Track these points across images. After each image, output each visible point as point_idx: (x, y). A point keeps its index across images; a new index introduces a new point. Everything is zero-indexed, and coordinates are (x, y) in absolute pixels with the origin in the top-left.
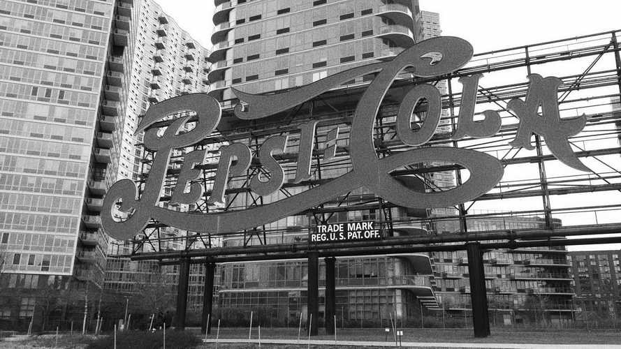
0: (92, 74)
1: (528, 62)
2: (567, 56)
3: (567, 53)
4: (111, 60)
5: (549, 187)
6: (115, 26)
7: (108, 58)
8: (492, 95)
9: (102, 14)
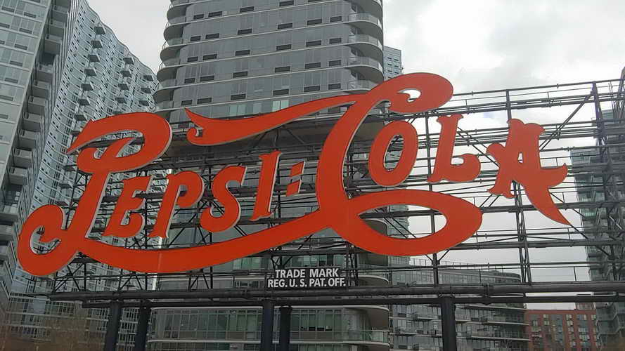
0: (16, 81)
1: (508, 106)
2: (548, 103)
3: (548, 100)
4: (38, 69)
5: (528, 239)
6: (48, 31)
7: (36, 66)
8: (471, 138)
9: (35, 17)
